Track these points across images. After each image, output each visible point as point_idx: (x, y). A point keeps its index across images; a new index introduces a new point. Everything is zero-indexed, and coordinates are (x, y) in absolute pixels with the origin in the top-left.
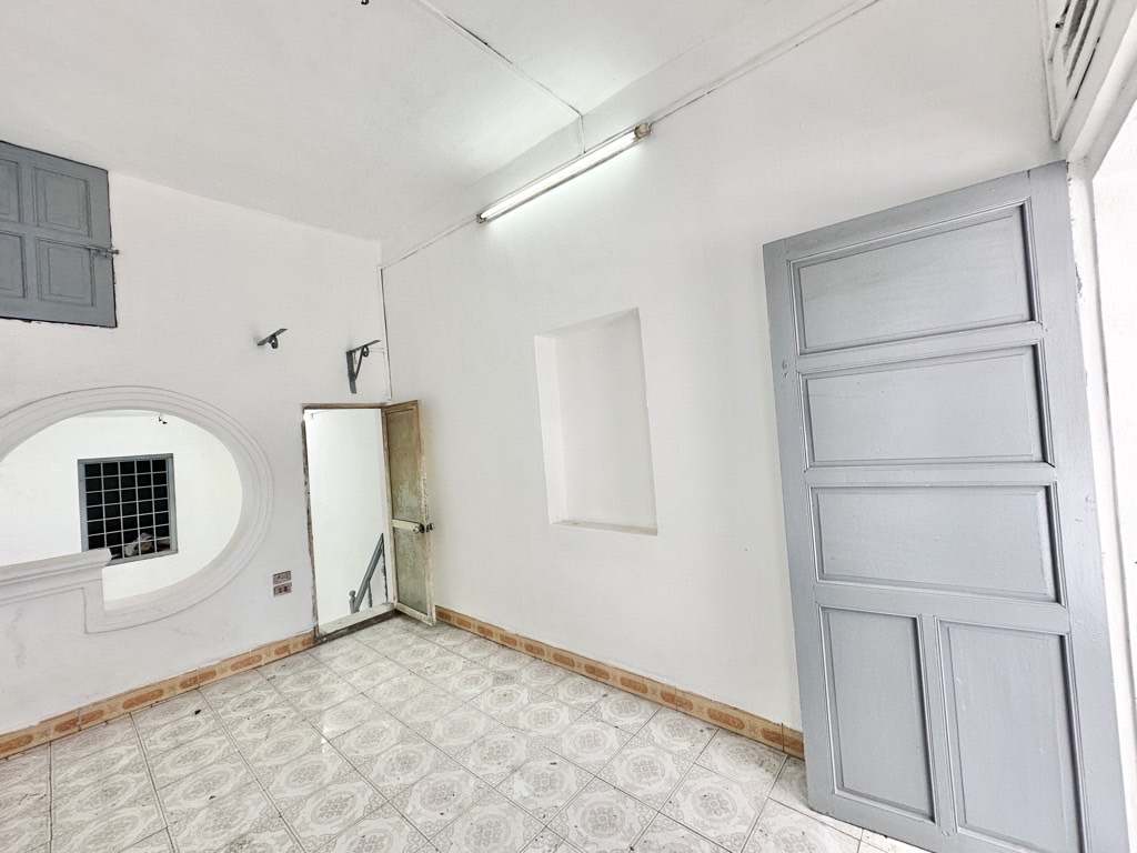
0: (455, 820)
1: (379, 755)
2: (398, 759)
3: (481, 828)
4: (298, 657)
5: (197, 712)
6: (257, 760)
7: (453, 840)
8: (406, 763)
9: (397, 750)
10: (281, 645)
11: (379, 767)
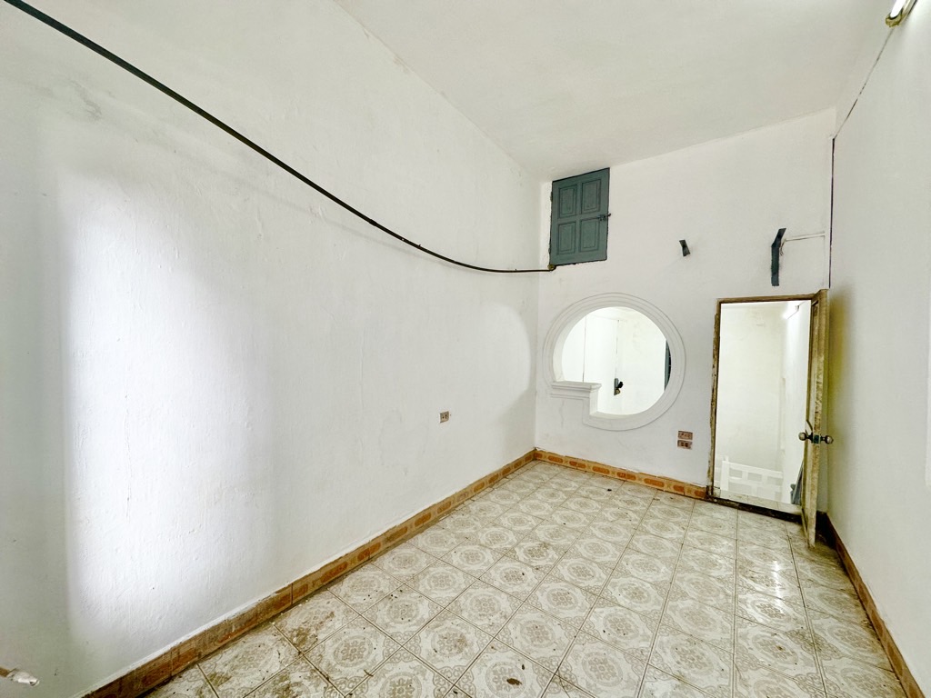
0: (602, 641)
1: (632, 576)
2: (637, 589)
3: (605, 662)
4: (686, 500)
5: (609, 490)
6: (594, 526)
7: (586, 645)
8: (637, 594)
9: (643, 585)
10: (680, 485)
11: (623, 580)
